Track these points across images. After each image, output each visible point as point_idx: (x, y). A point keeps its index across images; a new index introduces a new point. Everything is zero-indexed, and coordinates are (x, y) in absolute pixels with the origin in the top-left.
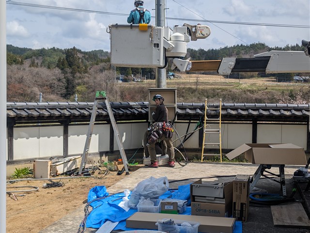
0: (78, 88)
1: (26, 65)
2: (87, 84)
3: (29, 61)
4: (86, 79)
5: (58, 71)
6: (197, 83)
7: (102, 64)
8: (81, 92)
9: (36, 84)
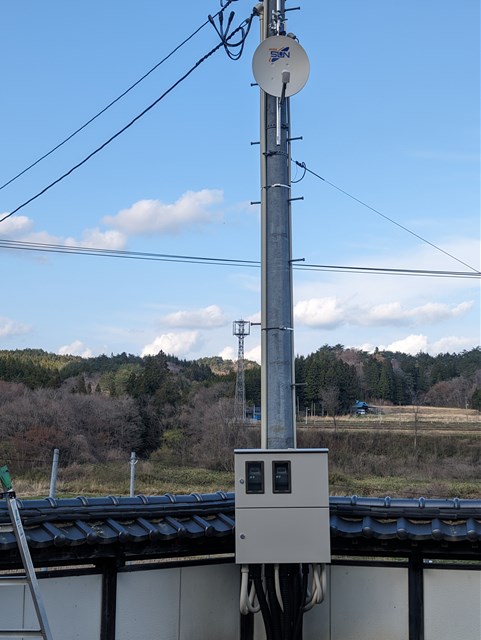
0: (167, 434)
1: (65, 390)
2: (186, 426)
3: (73, 381)
4: (183, 417)
5: (127, 401)
6: (416, 424)
7: (217, 386)
8: (172, 444)
9: (83, 427)
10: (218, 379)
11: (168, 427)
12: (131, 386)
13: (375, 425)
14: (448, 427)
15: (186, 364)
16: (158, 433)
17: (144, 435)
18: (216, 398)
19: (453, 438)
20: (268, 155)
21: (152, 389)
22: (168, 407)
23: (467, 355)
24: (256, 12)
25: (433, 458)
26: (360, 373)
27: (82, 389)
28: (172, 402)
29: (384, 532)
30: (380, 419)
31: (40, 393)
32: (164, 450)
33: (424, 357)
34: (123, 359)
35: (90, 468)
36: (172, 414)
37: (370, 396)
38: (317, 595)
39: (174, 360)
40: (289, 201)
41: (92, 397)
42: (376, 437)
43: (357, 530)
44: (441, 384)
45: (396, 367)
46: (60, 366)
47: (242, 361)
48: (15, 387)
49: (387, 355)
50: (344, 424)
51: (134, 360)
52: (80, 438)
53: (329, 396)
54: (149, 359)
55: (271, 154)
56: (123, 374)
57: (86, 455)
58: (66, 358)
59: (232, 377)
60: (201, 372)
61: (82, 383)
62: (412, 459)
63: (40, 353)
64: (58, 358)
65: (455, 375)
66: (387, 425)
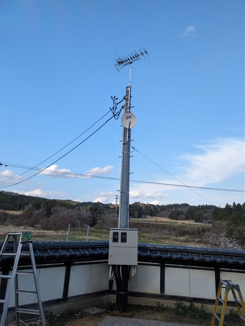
0: (98, 221)
1: (75, 210)
2: (103, 219)
3: (77, 208)
4: (102, 217)
5: (89, 213)
6: (156, 221)
7: (111, 210)
8: (99, 224)
9: (79, 218)
10: (111, 208)
11: (99, 219)
12: (91, 209)
13: (147, 221)
14: (163, 222)
15: (104, 205)
16: (96, 221)
17: (93, 221)
18: (110, 213)
19: (165, 225)
20: (124, 144)
21: (95, 210)
22: (99, 215)
23: (168, 206)
24: (123, 107)
25: (160, 229)
26: (144, 209)
27: (79, 210)
28: (100, 214)
29: (154, 255)
30: (148, 220)
31: (69, 210)
32: (97, 225)
33: (158, 206)
34: (89, 203)
35: (80, 228)
36: (100, 216)
37: (146, 214)
38: (133, 275)
39: (101, 204)
40: (129, 157)
41: (82, 211)
42: (147, 224)
43: (146, 254)
44: (162, 212)
45: (152, 207)
46: (75, 204)
47: (117, 205)
48: (64, 208)
49: (150, 205)
50: (140, 221)
51: (92, 203)
52: (78, 221)
53: (136, 214)
54: (95, 203)
55: (125, 144)
56: (89, 207)
57: (79, 225)
58: (76, 202)
59: (114, 208)
60: (107, 207)
61: (79, 208)
62: (155, 229)
63: (71, 201)
64: (74, 202)
65: (165, 210)
66: (149, 221)
